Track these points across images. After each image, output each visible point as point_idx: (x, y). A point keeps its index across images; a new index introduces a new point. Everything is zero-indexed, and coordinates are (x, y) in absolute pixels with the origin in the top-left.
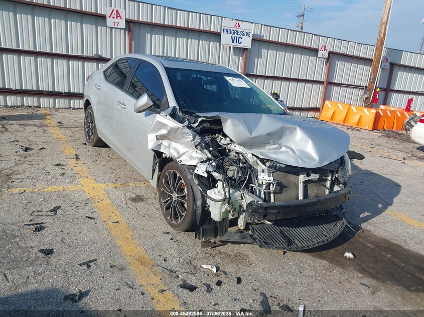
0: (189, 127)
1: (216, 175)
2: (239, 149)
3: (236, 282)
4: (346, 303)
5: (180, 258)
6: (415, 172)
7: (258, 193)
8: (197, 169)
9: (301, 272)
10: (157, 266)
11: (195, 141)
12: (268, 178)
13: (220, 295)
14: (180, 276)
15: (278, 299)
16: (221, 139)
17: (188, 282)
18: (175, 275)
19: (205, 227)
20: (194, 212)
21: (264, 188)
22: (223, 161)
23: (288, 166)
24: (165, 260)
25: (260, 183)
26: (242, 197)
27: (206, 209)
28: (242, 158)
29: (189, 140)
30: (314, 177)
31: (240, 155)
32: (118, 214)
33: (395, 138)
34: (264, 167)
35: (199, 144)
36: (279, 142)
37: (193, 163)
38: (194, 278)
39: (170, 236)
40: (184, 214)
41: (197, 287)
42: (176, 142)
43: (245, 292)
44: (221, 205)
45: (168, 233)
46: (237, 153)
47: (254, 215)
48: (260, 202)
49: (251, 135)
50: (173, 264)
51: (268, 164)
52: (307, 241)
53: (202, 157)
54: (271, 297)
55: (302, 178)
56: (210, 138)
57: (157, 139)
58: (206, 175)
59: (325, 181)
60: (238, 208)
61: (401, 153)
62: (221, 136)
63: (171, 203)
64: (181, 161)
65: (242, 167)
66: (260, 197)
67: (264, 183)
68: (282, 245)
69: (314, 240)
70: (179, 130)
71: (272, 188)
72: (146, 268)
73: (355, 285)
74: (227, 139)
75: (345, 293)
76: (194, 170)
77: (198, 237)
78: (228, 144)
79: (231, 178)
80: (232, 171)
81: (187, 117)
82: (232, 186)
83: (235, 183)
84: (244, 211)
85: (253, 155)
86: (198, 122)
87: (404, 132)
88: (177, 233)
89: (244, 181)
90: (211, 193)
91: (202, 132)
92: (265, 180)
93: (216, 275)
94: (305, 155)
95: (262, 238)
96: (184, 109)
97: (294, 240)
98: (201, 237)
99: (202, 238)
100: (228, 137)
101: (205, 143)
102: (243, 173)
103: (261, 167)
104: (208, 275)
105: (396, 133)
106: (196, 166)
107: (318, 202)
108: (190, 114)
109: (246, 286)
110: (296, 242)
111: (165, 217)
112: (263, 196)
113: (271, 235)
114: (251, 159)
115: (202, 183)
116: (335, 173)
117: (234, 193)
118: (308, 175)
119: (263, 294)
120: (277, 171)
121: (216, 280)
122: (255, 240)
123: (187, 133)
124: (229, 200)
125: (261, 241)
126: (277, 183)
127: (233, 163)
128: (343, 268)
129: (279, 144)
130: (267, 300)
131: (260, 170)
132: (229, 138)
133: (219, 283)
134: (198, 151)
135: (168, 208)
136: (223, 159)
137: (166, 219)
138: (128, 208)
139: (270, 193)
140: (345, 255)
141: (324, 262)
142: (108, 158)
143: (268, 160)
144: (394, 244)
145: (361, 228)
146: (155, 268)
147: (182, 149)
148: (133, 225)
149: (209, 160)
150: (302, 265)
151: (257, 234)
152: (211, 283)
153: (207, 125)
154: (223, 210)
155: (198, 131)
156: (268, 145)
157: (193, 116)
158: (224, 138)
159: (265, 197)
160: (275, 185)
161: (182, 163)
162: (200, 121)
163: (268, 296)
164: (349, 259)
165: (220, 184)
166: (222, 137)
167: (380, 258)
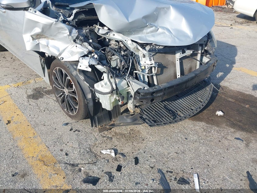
0: (64, 22)
1: (100, 67)
2: (118, 37)
3: (134, 163)
4: (230, 162)
5: (80, 148)
6: (241, 34)
7: (142, 78)
8: (79, 64)
9: (186, 139)
10: (60, 162)
11: (72, 35)
12: (149, 63)
13: (122, 182)
14: (82, 168)
15: (174, 173)
16: (99, 29)
17: (91, 174)
18: (77, 168)
19: (99, 115)
20: (86, 106)
21: (147, 72)
22: (105, 52)
23: (165, 47)
24: (67, 154)
25: (143, 68)
26: (128, 84)
27: (97, 101)
28: (122, 46)
29: (66, 35)
30: (188, 52)
31: (120, 43)
32: (20, 113)
33: (221, 11)
34: (145, 52)
35: (77, 38)
36: (156, 24)
37: (75, 58)
38: (95, 168)
39: (69, 127)
40: (77, 107)
41: (99, 179)
42: (53, 39)
43: (144, 172)
44: (110, 97)
45: (67, 124)
46: (116, 41)
47: (142, 102)
48: (146, 88)
49: (128, 20)
50: (75, 157)
51: (148, 48)
52: (188, 110)
53: (83, 51)
54: (167, 171)
55: (178, 55)
56: (88, 30)
57: (33, 39)
58: (90, 70)
59: (196, 55)
60: (125, 96)
61: (228, 22)
62: (98, 26)
63: (64, 97)
64: (63, 58)
65: (124, 56)
66: (144, 82)
67: (146, 68)
68: (168, 120)
69: (193, 108)
70: (53, 25)
71: (154, 71)
72: (49, 168)
73: (231, 141)
74: (105, 28)
75: (226, 151)
76: (77, 66)
77: (94, 125)
78: (107, 33)
79: (115, 68)
80: (115, 61)
81: (62, 11)
82: (117, 76)
83: (119, 72)
84: (131, 96)
85: (132, 41)
86: (73, 15)
87: (226, 6)
88: (76, 122)
89: (128, 69)
90: (98, 86)
91: (79, 25)
92: (148, 64)
93: (116, 159)
94: (180, 33)
95: (150, 117)
96: (56, 3)
97: (177, 111)
98: (97, 124)
99: (99, 126)
100: (105, 26)
101: (83, 36)
102: (126, 62)
103: (141, 52)
104: (108, 161)
105: (221, 8)
106: (78, 61)
107: (196, 76)
108: (64, 7)
109: (144, 165)
110: (179, 113)
111: (62, 109)
112: (147, 80)
113: (157, 112)
114: (132, 46)
115: (88, 77)
116: (204, 46)
117: (120, 82)
118: (184, 52)
119: (160, 171)
120: (157, 53)
121: (116, 164)
122: (144, 121)
123: (62, 28)
124: (117, 91)
125: (151, 120)
126: (158, 65)
127: (115, 53)
128: (218, 126)
129: (156, 27)
130: (164, 176)
131: (141, 55)
132: (107, 27)
133: (119, 168)
134: (78, 45)
135: (63, 101)
136: (104, 50)
137: (64, 111)
138: (30, 105)
139: (152, 76)
140: (216, 114)
141: (202, 124)
142: (11, 60)
143: (147, 44)
144: (247, 95)
145: (220, 85)
146: (58, 165)
147: (61, 45)
148: (35, 121)
149: (90, 52)
150: (186, 131)
151: (146, 113)
152: (111, 170)
153: (83, 17)
154: (113, 100)
155: (74, 24)
156: (145, 28)
157: (67, 9)
158: (101, 28)
159: (149, 79)
160: (156, 68)
161: (65, 60)
162: (76, 14)
163: (165, 172)
164: (221, 116)
165: (105, 76)
166: (100, 27)
167: (241, 110)
